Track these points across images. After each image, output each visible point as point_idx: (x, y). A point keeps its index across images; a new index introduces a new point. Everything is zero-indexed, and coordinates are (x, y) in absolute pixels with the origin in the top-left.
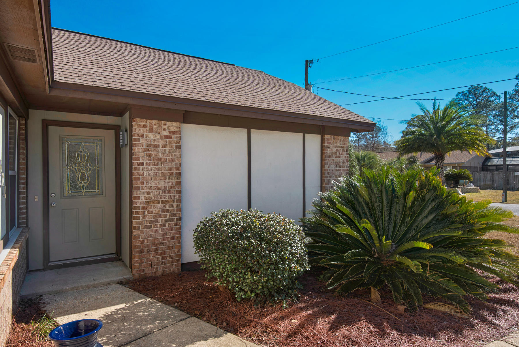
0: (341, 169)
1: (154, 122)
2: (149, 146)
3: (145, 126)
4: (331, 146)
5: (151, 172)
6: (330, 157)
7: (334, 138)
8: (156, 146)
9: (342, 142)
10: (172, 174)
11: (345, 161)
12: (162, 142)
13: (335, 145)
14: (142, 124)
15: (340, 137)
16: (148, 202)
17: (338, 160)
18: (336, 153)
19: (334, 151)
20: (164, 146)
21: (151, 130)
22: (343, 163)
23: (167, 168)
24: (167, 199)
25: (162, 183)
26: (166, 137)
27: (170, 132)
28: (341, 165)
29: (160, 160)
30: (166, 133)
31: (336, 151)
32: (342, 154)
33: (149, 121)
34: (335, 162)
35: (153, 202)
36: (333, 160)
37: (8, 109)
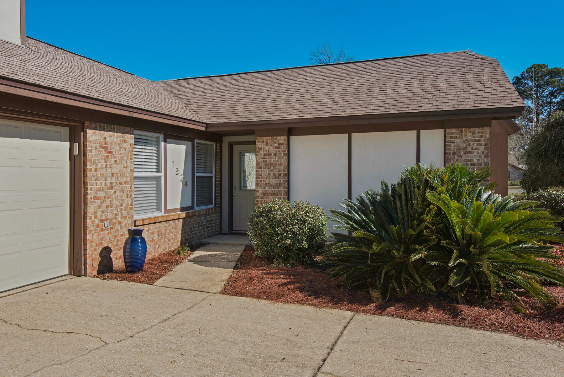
0: (476, 166)
1: (269, 138)
2: (265, 155)
3: (263, 142)
4: (457, 141)
5: (267, 174)
6: (454, 153)
7: (462, 131)
8: (269, 155)
9: (476, 135)
10: (280, 174)
11: (483, 157)
12: (273, 152)
13: (464, 138)
14: (261, 140)
15: (472, 130)
16: (264, 194)
17: (469, 157)
18: (466, 149)
19: (463, 145)
20: (275, 155)
21: (267, 144)
22: (478, 160)
23: (277, 170)
24: (276, 192)
25: (273, 181)
26: (277, 148)
27: (279, 144)
28: (475, 161)
29: (272, 164)
30: (276, 145)
31: (466, 145)
32: (476, 149)
33: (265, 138)
34: (464, 158)
35: (268, 194)
36: (461, 157)
37: (196, 141)
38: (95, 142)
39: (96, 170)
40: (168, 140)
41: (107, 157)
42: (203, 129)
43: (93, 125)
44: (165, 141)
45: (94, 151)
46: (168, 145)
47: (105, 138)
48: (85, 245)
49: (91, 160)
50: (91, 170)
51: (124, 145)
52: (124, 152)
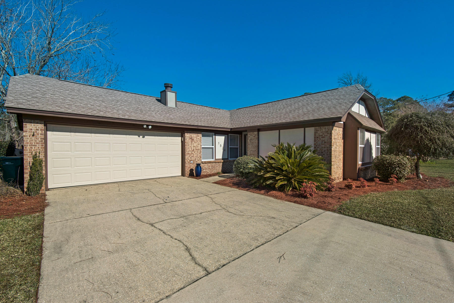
0: (326, 143)
1: (252, 133)
2: (251, 139)
3: (250, 134)
4: (319, 132)
5: (251, 146)
6: (317, 137)
7: (321, 128)
8: (252, 139)
9: (326, 129)
10: (255, 147)
11: (329, 139)
12: (253, 138)
13: (322, 131)
14: (249, 134)
15: (325, 127)
16: (250, 154)
17: (323, 139)
18: (322, 135)
19: (321, 134)
20: (254, 139)
21: (251, 135)
22: (327, 140)
23: (254, 145)
24: (254, 154)
25: (253, 149)
26: (255, 136)
27: (255, 135)
28: (326, 141)
29: (253, 143)
30: (254, 135)
31: (323, 134)
32: (326, 136)
33: (251, 133)
34: (321, 140)
35: (251, 154)
36: (320, 139)
37: (229, 135)
38: (188, 137)
39: (188, 145)
40: (216, 135)
41: (192, 141)
42: (230, 130)
43: (187, 132)
44: (215, 135)
45: (187, 140)
46: (216, 137)
47: (191, 136)
48: (185, 167)
49: (186, 142)
50: (186, 145)
51: (198, 137)
52: (198, 139)
